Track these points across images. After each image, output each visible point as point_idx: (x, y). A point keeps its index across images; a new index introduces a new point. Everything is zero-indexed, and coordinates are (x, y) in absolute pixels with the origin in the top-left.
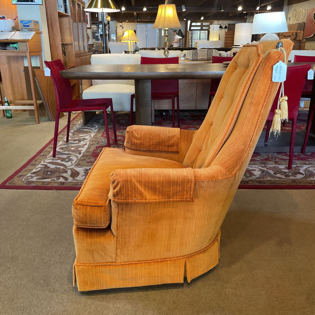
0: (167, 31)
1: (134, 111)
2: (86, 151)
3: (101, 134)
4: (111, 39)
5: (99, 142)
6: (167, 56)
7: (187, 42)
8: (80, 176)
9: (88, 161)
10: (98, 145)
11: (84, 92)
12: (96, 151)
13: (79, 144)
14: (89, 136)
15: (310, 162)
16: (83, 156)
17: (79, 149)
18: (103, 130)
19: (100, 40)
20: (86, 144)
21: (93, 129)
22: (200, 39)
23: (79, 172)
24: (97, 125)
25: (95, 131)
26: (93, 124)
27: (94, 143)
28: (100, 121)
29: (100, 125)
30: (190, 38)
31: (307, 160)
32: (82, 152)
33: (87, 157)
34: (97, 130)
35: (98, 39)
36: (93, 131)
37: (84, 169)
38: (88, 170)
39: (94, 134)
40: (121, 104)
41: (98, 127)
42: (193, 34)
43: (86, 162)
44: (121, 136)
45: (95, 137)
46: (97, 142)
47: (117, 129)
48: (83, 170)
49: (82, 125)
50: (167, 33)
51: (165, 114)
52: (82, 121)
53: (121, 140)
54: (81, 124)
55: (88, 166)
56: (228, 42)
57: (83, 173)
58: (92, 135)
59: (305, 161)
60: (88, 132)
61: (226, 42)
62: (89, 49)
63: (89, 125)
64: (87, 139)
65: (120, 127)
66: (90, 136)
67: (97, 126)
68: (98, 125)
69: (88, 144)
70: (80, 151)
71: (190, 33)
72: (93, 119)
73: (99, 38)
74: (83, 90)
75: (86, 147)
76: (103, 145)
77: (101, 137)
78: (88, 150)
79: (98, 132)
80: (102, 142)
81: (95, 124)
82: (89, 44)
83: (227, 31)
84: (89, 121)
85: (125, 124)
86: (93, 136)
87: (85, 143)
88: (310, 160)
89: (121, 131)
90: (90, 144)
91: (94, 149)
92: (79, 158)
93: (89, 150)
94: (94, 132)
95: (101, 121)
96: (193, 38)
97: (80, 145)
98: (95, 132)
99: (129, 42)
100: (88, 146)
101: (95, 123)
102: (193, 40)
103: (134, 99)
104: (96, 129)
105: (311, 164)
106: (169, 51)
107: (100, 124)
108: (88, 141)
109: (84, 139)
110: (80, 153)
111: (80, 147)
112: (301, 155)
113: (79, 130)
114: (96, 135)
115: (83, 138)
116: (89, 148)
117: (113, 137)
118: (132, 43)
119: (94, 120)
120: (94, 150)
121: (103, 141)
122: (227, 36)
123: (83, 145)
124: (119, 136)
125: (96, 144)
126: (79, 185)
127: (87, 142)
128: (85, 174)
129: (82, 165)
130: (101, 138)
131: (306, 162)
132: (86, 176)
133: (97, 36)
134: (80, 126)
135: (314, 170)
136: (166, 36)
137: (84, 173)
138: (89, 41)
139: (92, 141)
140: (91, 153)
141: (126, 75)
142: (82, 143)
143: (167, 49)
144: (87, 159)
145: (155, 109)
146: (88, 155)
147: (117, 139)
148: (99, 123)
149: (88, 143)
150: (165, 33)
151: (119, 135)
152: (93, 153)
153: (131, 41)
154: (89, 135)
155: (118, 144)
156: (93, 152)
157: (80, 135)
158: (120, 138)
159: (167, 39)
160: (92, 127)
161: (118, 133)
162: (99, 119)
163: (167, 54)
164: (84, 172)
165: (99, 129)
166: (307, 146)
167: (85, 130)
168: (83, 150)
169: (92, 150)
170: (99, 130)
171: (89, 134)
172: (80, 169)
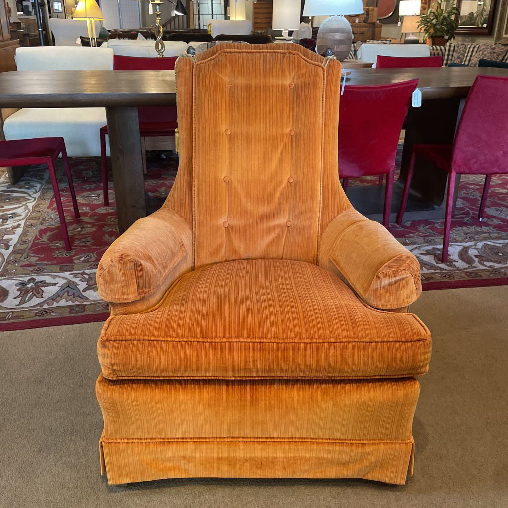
0: (158, 7)
1: (107, 156)
2: (21, 241)
3: (47, 202)
4: (55, 11)
5: (44, 220)
6: (162, 53)
7: (191, 20)
8: (10, 298)
9: (24, 263)
10: (43, 227)
11: (6, 122)
12: (40, 240)
13: (4, 225)
14: (24, 207)
15: (412, 240)
16: (14, 253)
17: (6, 237)
18: (51, 194)
19: (33, 13)
20: (19, 225)
21: (31, 191)
22: (212, 15)
23: (8, 289)
24: (39, 183)
25: (34, 195)
26: (31, 180)
27: (34, 222)
28: (43, 175)
29: (44, 182)
30: (195, 12)
31: (407, 236)
32: (12, 243)
33: (22, 254)
34: (39, 194)
35: (29, 11)
36: (31, 196)
37: (17, 282)
38: (27, 284)
39: (34, 203)
40: (82, 143)
41: (41, 186)
42: (200, 5)
43: (21, 266)
44: (86, 205)
45: (36, 209)
46: (40, 220)
47: (77, 191)
48: (16, 285)
49: (7, 184)
50: (158, 10)
51: (165, 157)
52: (7, 176)
53: (89, 212)
54: (7, 182)
55: (26, 274)
56: (259, 21)
57: (16, 291)
58: (30, 205)
59: (404, 239)
60: (21, 200)
61: (256, 21)
62: (11, 32)
63: (23, 183)
64: (20, 215)
65: (84, 187)
66: (27, 208)
67: (39, 186)
68: (41, 183)
69: (22, 226)
70: (8, 241)
71: (194, 3)
72: (30, 172)
73: (31, 9)
74: (4, 119)
75: (19, 231)
76: (52, 225)
77: (48, 208)
78: (24, 239)
79: (42, 197)
80: (50, 220)
81: (33, 181)
82: (12, 22)
83: (255, 3)
84: (22, 176)
85: (94, 179)
86: (31, 208)
87: (16, 225)
88: (411, 235)
89: (85, 194)
90: (26, 226)
91: (36, 236)
92: (6, 257)
93: (26, 238)
94: (33, 199)
95: (46, 175)
96: (200, 14)
97: (7, 229)
98: (35, 198)
99: (88, 20)
100: (22, 229)
101: (35, 179)
102: (201, 16)
103: (107, 136)
104: (36, 192)
105: (414, 243)
106: (164, 42)
107: (45, 180)
108: (23, 219)
109: (14, 215)
110: (7, 247)
111: (7, 232)
112: (397, 228)
113: (3, 194)
114: (38, 204)
115: (11, 212)
116: (24, 234)
117: (72, 209)
118: (93, 22)
119: (32, 173)
120: (36, 238)
121: (53, 217)
122: (257, 11)
123: (13, 229)
124: (83, 205)
125: (38, 224)
126: (9, 319)
127: (20, 221)
128: (19, 292)
129: (14, 273)
130: (48, 210)
131: (407, 241)
132: (22, 297)
133: (27, 7)
134: (4, 187)
135: (420, 255)
136: (158, 15)
137: (18, 290)
138: (11, 16)
139: (30, 218)
140: (30, 244)
141: (87, 99)
142: (10, 224)
143: (161, 40)
144: (22, 259)
145: (147, 150)
146: (24, 250)
147: (80, 211)
148: (42, 179)
149: (22, 223)
150: (155, 10)
151: (82, 202)
152: (34, 244)
153: (92, 20)
154: (24, 205)
155: (82, 222)
156: (32, 244)
157: (6, 207)
158: (86, 209)
159: (159, 20)
160: (29, 188)
161: (80, 199)
162: (40, 171)
163: (162, 48)
164: (18, 287)
165: (42, 191)
166: (406, 211)
167: (15, 194)
168: (14, 239)
169: (31, 237)
170: (43, 194)
171: (24, 203)
172: (10, 281)
